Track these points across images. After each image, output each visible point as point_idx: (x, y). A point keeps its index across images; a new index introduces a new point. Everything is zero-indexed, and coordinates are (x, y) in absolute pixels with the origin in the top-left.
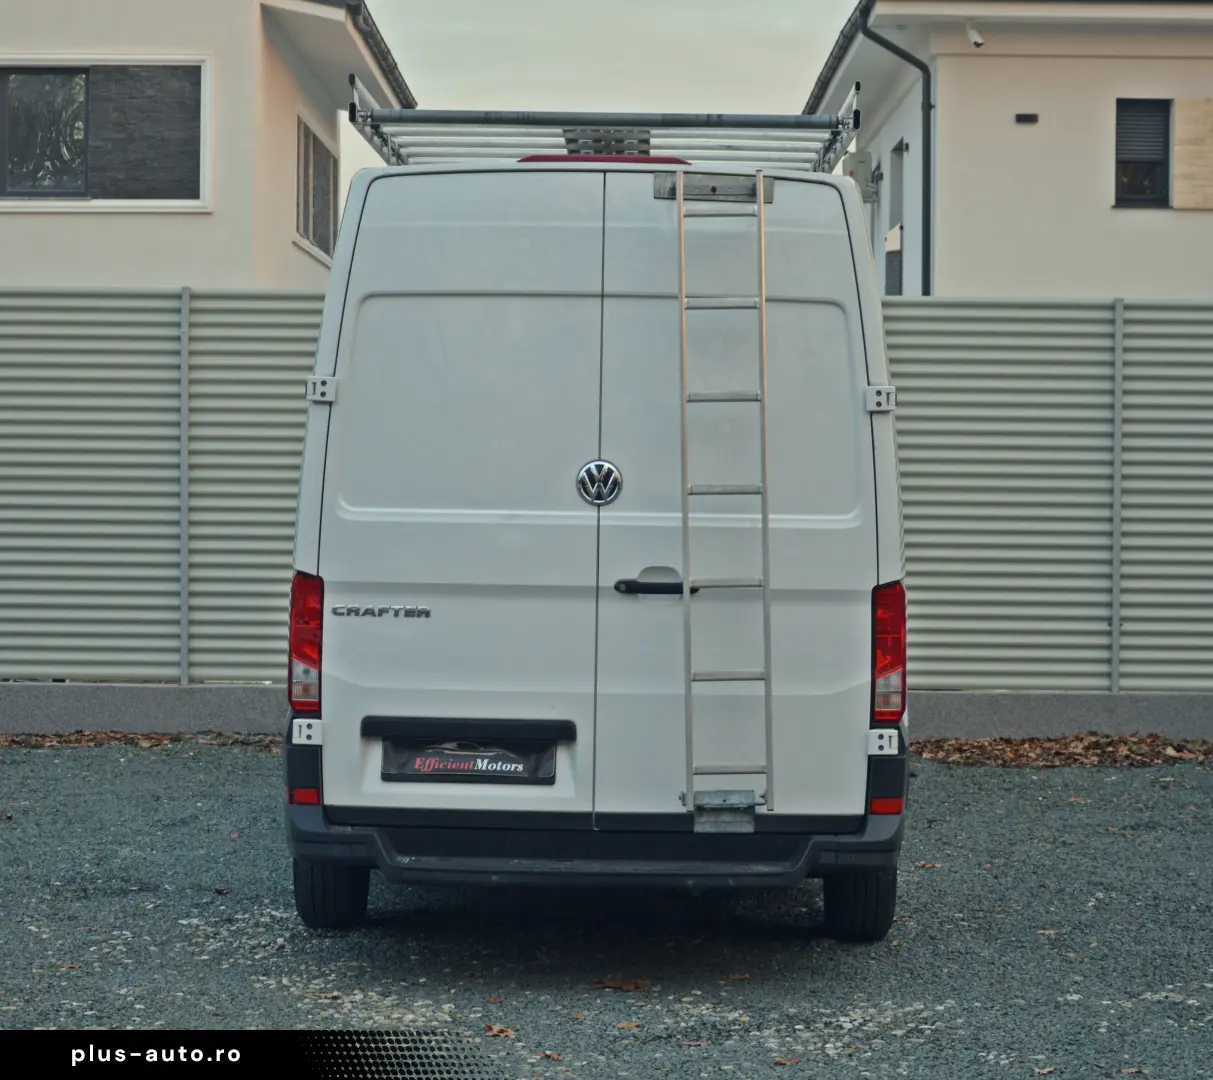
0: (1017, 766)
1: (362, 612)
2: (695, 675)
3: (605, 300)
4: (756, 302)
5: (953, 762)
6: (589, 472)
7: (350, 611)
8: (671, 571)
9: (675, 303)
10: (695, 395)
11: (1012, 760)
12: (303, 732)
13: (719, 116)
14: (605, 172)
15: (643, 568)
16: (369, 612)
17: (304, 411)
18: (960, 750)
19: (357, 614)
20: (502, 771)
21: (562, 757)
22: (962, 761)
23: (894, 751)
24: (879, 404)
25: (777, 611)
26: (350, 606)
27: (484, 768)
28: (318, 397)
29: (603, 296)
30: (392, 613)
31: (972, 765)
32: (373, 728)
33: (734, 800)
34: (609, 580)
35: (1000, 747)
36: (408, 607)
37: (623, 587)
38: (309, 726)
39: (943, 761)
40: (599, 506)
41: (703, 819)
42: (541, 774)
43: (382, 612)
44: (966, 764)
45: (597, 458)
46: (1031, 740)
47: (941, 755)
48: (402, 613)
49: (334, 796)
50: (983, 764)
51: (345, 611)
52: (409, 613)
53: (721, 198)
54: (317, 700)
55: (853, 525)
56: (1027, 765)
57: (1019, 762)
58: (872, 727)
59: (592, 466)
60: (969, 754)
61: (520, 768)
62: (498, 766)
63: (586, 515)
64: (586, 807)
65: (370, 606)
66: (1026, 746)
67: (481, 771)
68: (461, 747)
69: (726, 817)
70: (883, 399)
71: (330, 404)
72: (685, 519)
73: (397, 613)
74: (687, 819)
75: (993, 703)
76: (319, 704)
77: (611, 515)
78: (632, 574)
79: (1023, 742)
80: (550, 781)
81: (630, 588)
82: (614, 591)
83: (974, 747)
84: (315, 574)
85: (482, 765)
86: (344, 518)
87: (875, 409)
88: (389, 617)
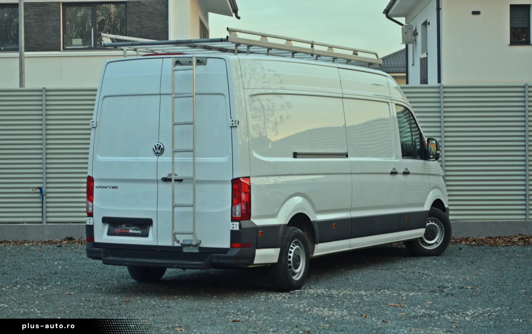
0: (496, 246)
2: (174, 205)
3: (161, 95)
4: (192, 95)
5: (473, 245)
6: (155, 146)
9: (170, 96)
10: (176, 123)
11: (494, 244)
12: (89, 221)
13: (191, 40)
14: (163, 58)
15: (167, 174)
16: (104, 187)
17: (90, 129)
18: (475, 241)
19: (101, 188)
20: (135, 233)
21: (150, 229)
22: (476, 244)
23: (238, 229)
24: (232, 124)
26: (99, 185)
28: (92, 126)
30: (109, 187)
31: (480, 245)
32: (105, 220)
34: (160, 178)
35: (488, 240)
36: (112, 186)
37: (163, 179)
38: (90, 219)
39: (470, 245)
40: (158, 156)
41: (185, 248)
43: (106, 187)
44: (478, 245)
45: (157, 142)
46: (499, 237)
47: (468, 242)
48: (111, 187)
49: (97, 240)
50: (484, 245)
51: (98, 187)
52: (113, 187)
55: (226, 160)
56: (499, 245)
57: (496, 244)
58: (231, 221)
59: (156, 144)
60: (478, 242)
61: (140, 232)
63: (154, 158)
64: (156, 244)
65: (104, 186)
66: (498, 239)
67: (130, 233)
68: (127, 226)
69: (191, 248)
70: (234, 123)
71: (95, 128)
73: (110, 188)
74: (180, 248)
75: (485, 224)
76: (93, 213)
77: (161, 159)
78: (165, 176)
79: (496, 238)
80: (146, 235)
81: (166, 180)
82: (161, 181)
83: (479, 240)
84: (91, 176)
85: (131, 231)
86: (98, 160)
87: (232, 125)
88: (108, 188)
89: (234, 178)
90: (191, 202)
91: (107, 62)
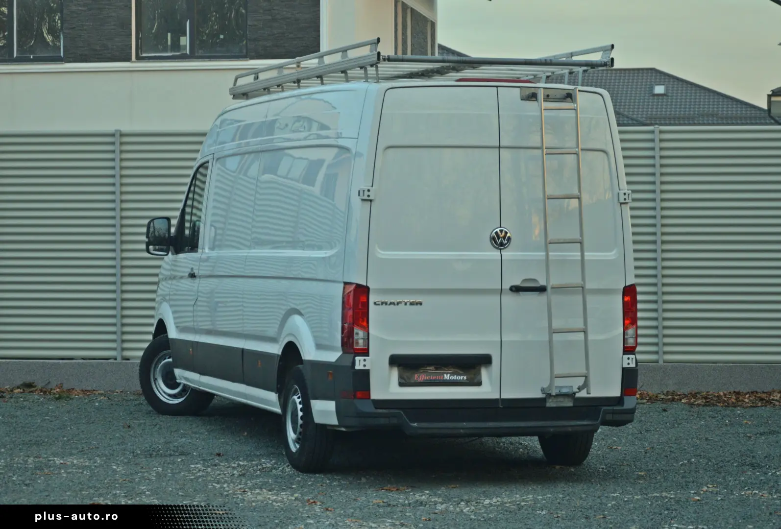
1: (388, 303)
2: (553, 330)
3: (501, 149)
4: (576, 151)
6: (496, 233)
7: (382, 303)
8: (535, 280)
9: (539, 152)
10: (550, 196)
12: (360, 363)
14: (497, 87)
15: (521, 280)
16: (392, 303)
19: (386, 304)
20: (457, 380)
21: (484, 373)
23: (634, 365)
24: (625, 199)
25: (589, 298)
26: (382, 301)
27: (448, 379)
28: (366, 197)
29: (499, 147)
30: (403, 303)
32: (396, 361)
33: (564, 391)
34: (506, 286)
36: (412, 301)
37: (514, 289)
38: (365, 360)
40: (501, 250)
41: (550, 401)
42: (476, 381)
43: (398, 303)
45: (499, 226)
48: (408, 304)
49: (375, 395)
51: (380, 303)
52: (412, 304)
53: (552, 100)
54: (367, 347)
55: (614, 257)
58: (623, 354)
59: (498, 230)
61: (465, 378)
62: (455, 377)
63: (495, 254)
64: (497, 396)
65: (393, 301)
68: (437, 369)
69: (561, 399)
70: (626, 197)
71: (371, 201)
72: (547, 256)
73: (406, 304)
74: (543, 400)
76: (368, 350)
77: (507, 254)
78: (517, 282)
80: (479, 384)
81: (516, 289)
82: (510, 292)
84: (365, 284)
85: (447, 377)
86: (380, 256)
87: (624, 201)
88: (402, 306)
89: (627, 285)
90: (581, 325)
91: (386, 89)
